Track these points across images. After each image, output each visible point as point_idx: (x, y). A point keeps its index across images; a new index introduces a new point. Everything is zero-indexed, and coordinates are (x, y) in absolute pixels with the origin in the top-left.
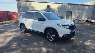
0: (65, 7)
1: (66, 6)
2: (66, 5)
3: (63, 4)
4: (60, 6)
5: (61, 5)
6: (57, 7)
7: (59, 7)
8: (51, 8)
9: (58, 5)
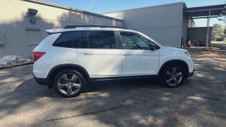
0: (78, 19)
1: (80, 16)
2: (78, 13)
3: (73, 12)
4: (65, 14)
5: (67, 11)
6: (58, 18)
7: (62, 18)
8: (39, 19)
9: (60, 12)
